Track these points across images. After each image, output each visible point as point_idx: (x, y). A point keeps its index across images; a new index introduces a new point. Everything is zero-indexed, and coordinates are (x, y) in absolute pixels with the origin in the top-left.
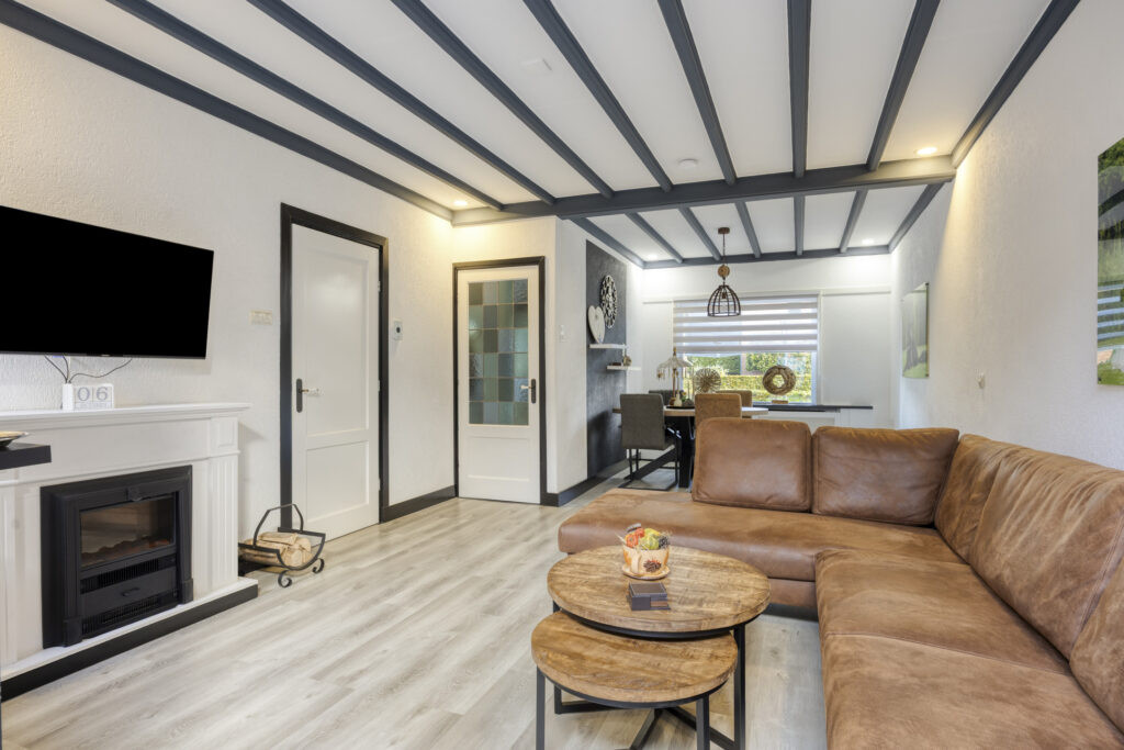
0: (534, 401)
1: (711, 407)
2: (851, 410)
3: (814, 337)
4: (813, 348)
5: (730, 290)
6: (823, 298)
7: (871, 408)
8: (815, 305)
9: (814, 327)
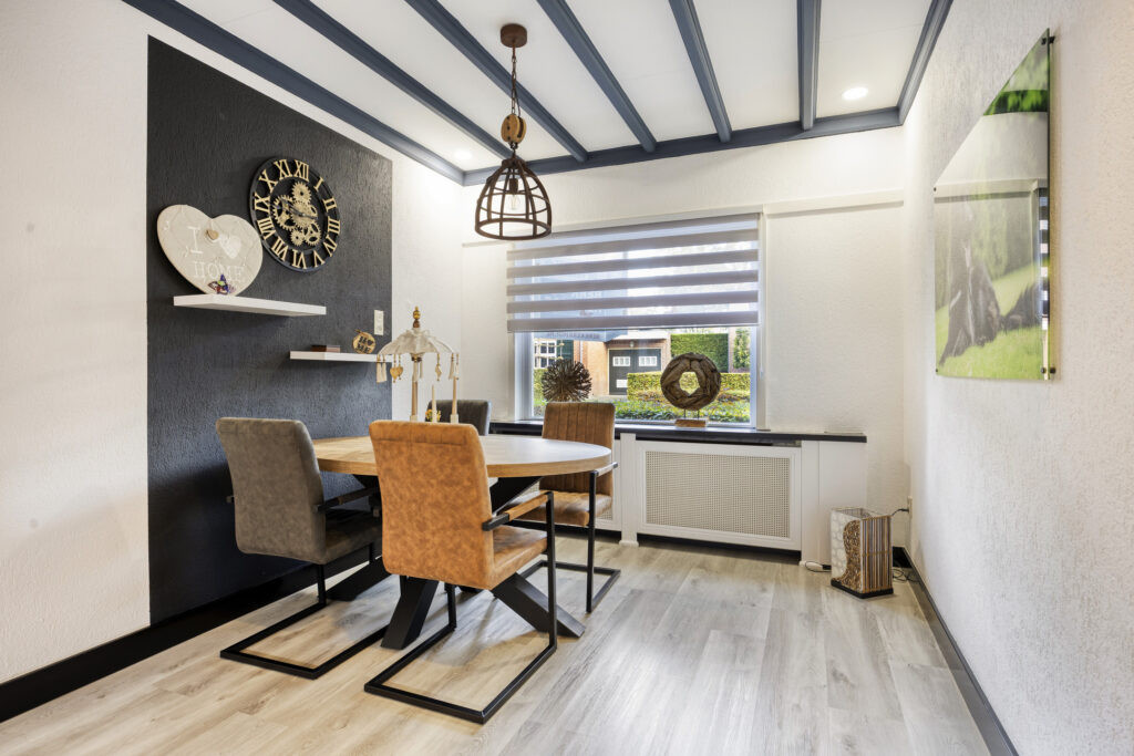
2: (823, 443)
3: (751, 297)
4: (752, 319)
6: (768, 221)
7: (862, 439)
8: (752, 234)
9: (750, 276)
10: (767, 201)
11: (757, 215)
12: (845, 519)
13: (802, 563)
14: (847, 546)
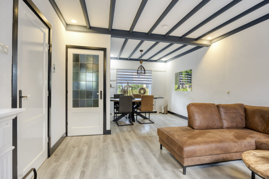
0: (101, 98)
1: (147, 99)
3: (151, 81)
4: (151, 84)
5: (143, 67)
6: (153, 72)
7: (163, 98)
8: (151, 73)
9: (151, 78)
10: (153, 69)
11: (151, 71)
12: (164, 106)
13: (157, 113)
14: (164, 109)
